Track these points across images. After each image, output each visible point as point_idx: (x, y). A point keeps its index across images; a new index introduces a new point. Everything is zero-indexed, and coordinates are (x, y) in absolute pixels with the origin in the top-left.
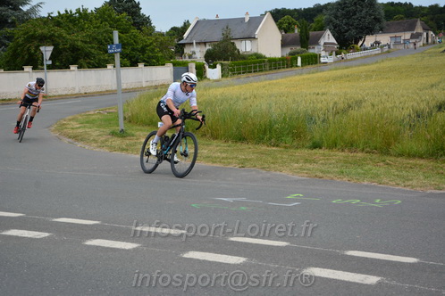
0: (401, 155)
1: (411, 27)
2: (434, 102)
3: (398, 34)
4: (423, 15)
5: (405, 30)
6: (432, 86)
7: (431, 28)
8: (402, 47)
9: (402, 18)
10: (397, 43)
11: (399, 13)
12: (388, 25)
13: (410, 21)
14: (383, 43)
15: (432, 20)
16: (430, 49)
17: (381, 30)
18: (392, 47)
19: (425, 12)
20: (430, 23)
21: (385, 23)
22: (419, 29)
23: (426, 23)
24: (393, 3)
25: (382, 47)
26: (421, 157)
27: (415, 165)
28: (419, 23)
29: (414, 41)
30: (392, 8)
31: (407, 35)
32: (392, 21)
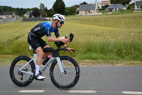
0: (4, 54)
1: (12, 14)
2: (15, 37)
3: (8, 16)
4: (15, 11)
5: (10, 15)
6: (17, 32)
7: (18, 15)
8: (9, 20)
9: (9, 11)
10: (8, 18)
11: (8, 9)
12: (4, 13)
13: (11, 12)
14: (3, 18)
15: (18, 12)
16: (18, 21)
17: (2, 14)
18: (6, 19)
19: (15, 10)
20: (17, 13)
21: (3, 12)
22: (14, 15)
23: (16, 13)
24: (5, 6)
25: (3, 19)
26: (10, 54)
27: (8, 57)
28: (14, 13)
29: (13, 18)
30: (6, 8)
31: (11, 16)
32: (6, 12)
